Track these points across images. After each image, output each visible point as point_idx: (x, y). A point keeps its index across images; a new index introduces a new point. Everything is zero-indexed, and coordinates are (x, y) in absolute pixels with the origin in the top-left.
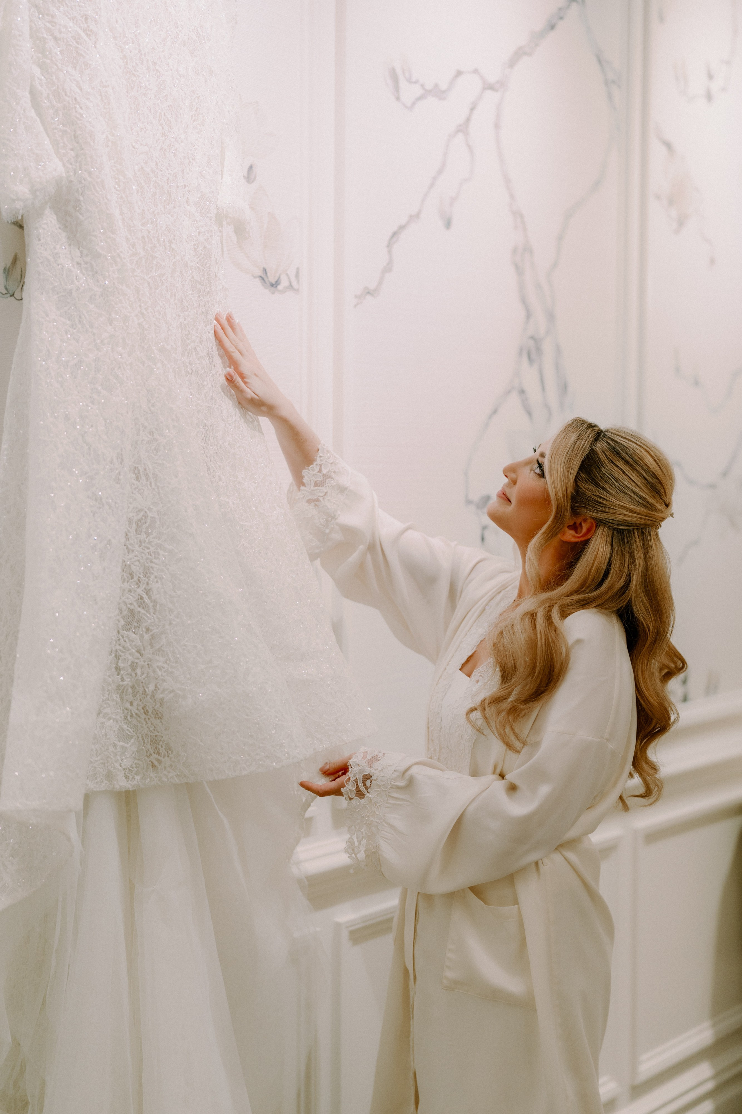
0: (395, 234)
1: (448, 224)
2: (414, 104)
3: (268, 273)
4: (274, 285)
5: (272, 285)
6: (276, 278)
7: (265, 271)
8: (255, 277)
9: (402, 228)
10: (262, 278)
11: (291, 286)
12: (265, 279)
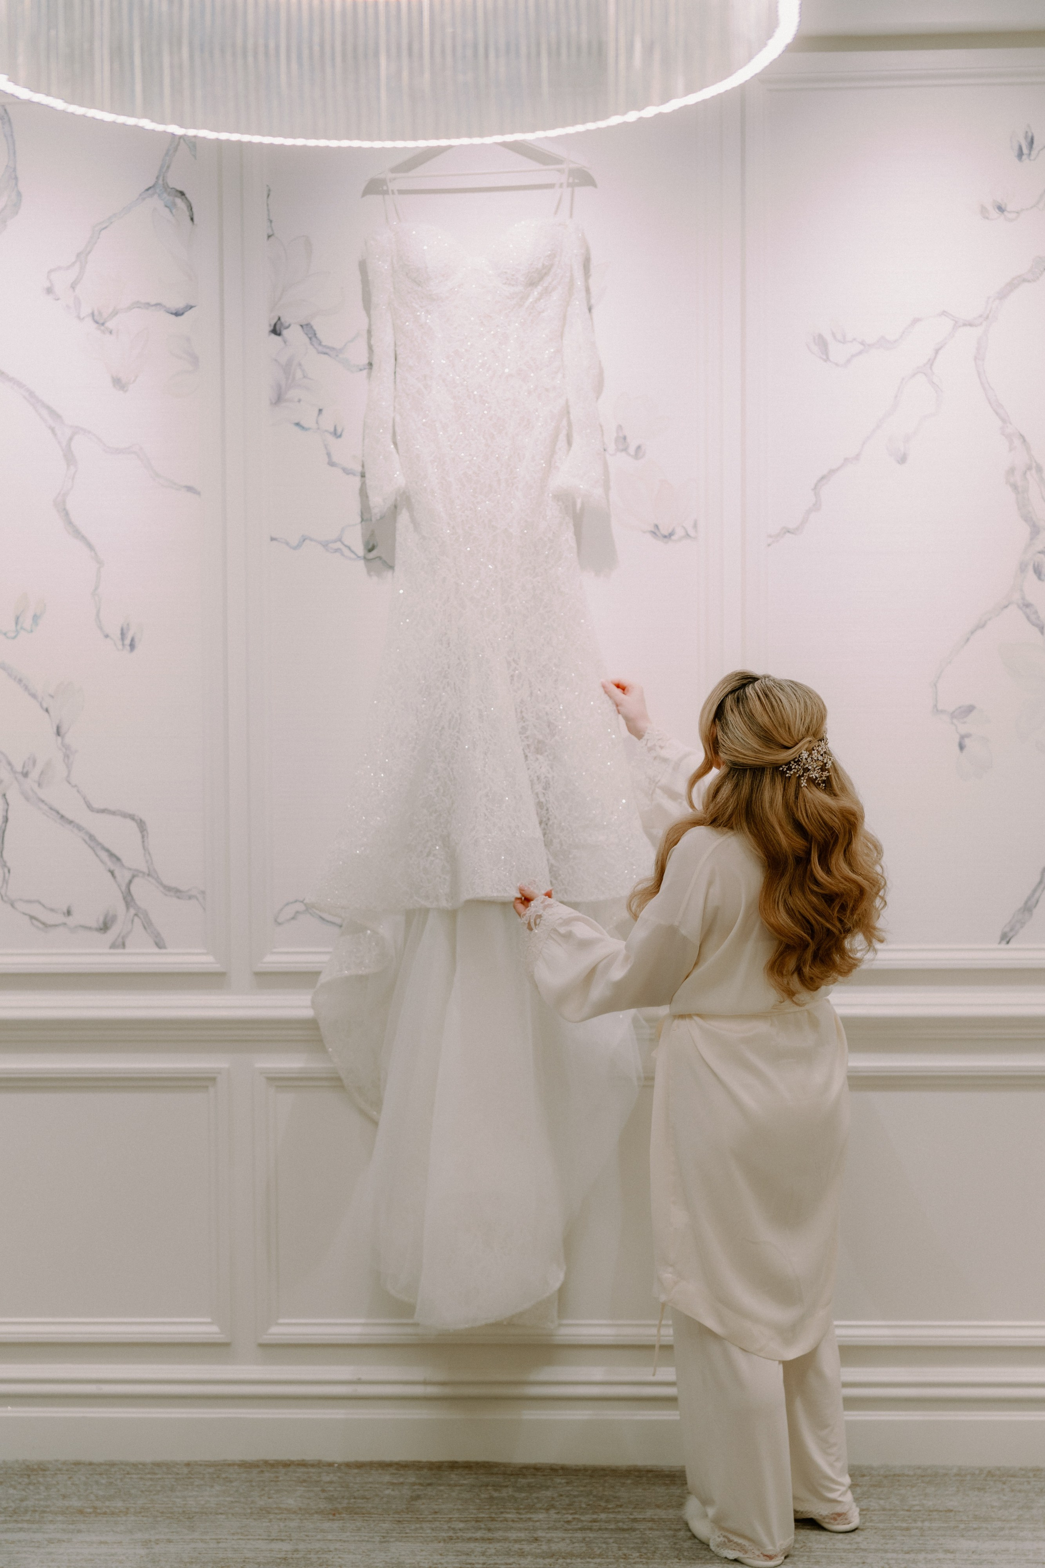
0: (823, 478)
1: (903, 460)
2: (849, 361)
3: (660, 527)
4: (668, 537)
5: (665, 537)
6: (670, 531)
7: (657, 526)
8: (644, 532)
9: (832, 472)
10: (654, 533)
11: (688, 535)
12: (658, 533)
